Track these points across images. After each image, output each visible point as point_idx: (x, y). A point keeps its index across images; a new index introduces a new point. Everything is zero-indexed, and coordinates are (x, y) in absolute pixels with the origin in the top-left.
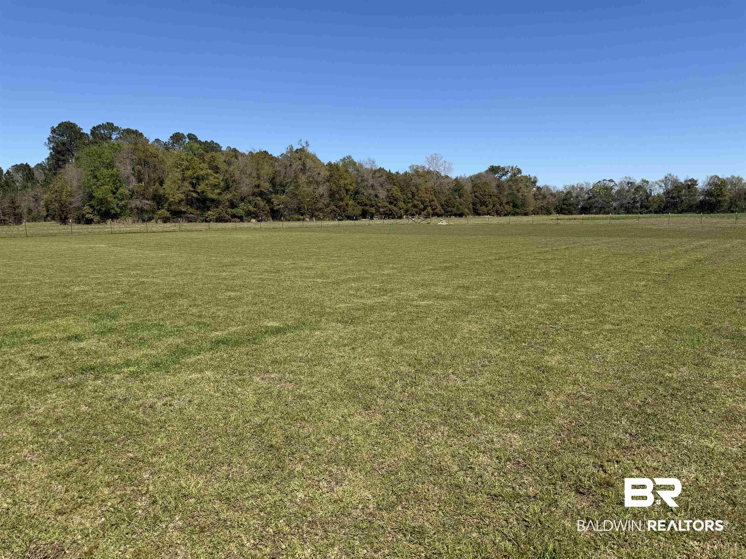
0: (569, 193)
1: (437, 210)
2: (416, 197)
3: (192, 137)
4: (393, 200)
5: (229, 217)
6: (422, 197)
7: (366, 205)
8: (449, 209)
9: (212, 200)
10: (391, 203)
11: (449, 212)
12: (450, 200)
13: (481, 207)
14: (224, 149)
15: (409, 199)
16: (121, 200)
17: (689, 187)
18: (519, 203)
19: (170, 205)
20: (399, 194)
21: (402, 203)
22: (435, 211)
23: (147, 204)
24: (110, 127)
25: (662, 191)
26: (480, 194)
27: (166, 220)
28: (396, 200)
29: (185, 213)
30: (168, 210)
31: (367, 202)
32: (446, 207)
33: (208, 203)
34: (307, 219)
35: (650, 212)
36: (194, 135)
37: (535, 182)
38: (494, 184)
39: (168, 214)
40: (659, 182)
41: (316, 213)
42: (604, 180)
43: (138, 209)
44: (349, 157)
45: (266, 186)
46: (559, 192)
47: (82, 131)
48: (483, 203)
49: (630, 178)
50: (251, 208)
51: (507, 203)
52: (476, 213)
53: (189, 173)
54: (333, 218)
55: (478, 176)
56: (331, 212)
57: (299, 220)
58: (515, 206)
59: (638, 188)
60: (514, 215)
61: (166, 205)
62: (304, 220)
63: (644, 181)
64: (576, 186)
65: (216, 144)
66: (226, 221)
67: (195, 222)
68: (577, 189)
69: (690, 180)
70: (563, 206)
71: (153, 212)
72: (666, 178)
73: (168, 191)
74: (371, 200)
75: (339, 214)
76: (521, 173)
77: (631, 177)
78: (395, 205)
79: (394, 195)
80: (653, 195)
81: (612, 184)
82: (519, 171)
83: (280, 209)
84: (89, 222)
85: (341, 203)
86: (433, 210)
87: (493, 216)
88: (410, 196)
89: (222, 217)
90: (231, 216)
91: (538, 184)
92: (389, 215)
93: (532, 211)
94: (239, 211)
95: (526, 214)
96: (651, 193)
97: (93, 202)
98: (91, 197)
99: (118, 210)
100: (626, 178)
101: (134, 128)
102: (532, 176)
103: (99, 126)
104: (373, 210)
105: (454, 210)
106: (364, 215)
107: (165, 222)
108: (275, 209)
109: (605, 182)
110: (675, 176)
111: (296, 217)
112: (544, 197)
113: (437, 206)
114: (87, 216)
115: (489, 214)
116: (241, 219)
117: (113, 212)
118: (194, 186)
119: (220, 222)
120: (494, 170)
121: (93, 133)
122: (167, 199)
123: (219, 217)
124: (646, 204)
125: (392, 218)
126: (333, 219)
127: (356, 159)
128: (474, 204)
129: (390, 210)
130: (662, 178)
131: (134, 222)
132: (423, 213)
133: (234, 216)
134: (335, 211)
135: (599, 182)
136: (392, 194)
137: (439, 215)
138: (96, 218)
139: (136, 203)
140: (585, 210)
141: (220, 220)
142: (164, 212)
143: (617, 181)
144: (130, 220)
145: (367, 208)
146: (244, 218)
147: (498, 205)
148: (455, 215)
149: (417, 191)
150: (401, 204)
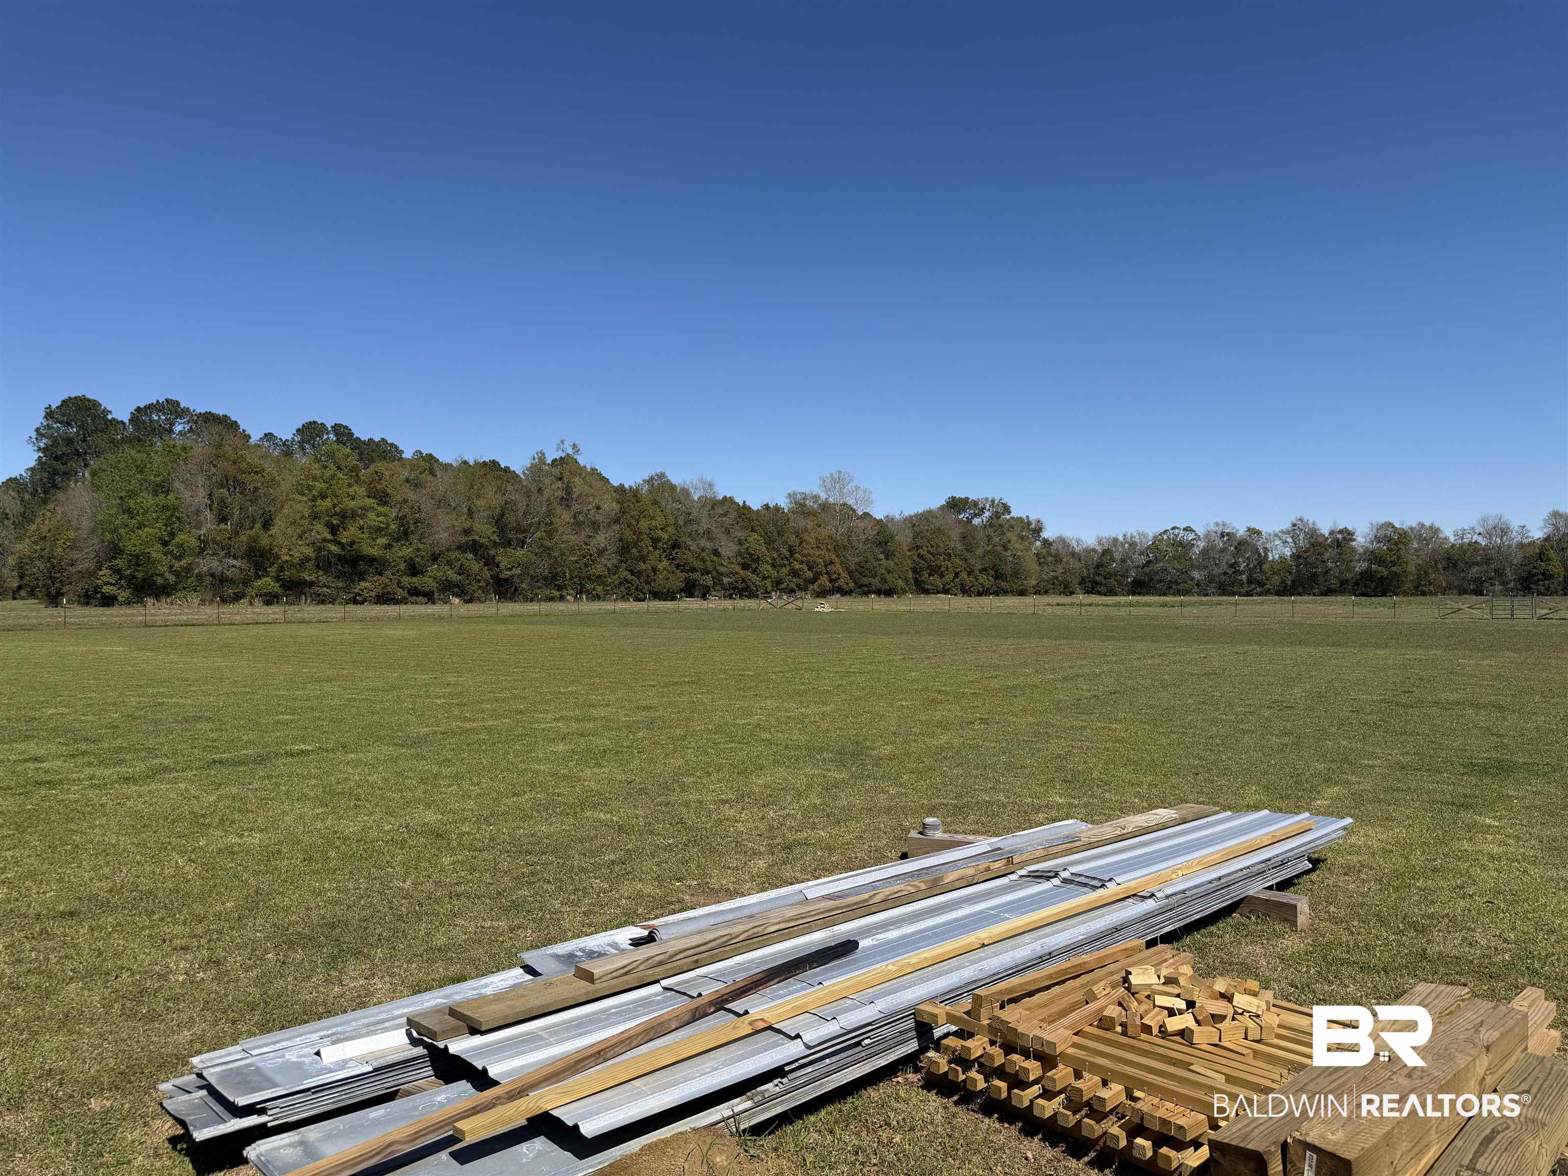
0: (1106, 552)
1: (841, 582)
2: (797, 555)
3: (342, 432)
4: (750, 562)
5: (405, 594)
6: (809, 555)
7: (693, 570)
8: (865, 581)
9: (372, 560)
10: (745, 567)
11: (866, 586)
12: (866, 562)
13: (931, 578)
14: (408, 454)
15: (782, 559)
16: (179, 558)
17: (1338, 543)
18: (1007, 569)
19: (281, 569)
20: (763, 549)
21: (769, 567)
22: (836, 585)
23: (235, 566)
24: (173, 408)
25: (1288, 552)
26: (929, 552)
27: (270, 599)
28: (757, 560)
29: (311, 584)
30: (277, 579)
31: (697, 564)
32: (858, 576)
33: (362, 566)
34: (569, 597)
35: (1267, 592)
36: (346, 427)
37: (1038, 530)
38: (956, 533)
39: (275, 587)
40: (1281, 535)
41: (589, 586)
42: (1174, 528)
43: (213, 575)
44: (662, 475)
45: (485, 530)
46: (1089, 551)
47: (109, 417)
48: (935, 570)
49: (1224, 525)
50: (452, 575)
51: (984, 570)
52: (922, 589)
53: (327, 503)
54: (624, 596)
55: (926, 516)
56: (621, 584)
57: (552, 599)
58: (998, 576)
59: (1241, 545)
60: (997, 594)
61: (273, 570)
62: (562, 598)
63: (1251, 530)
64: (1121, 539)
65: (392, 445)
66: (397, 602)
67: (333, 604)
68: (1123, 545)
69: (1341, 532)
70: (1097, 578)
71: (246, 583)
72: (1294, 525)
73: (280, 540)
74: (704, 561)
75: (637, 589)
76: (1009, 513)
77: (1227, 522)
78: (754, 572)
79: (751, 550)
80: (1271, 558)
81: (1191, 536)
82: (1007, 509)
83: (513, 576)
84: (108, 601)
85: (642, 566)
86: (831, 581)
87: (955, 595)
88: (787, 553)
89: (388, 593)
90: (408, 593)
91: (1045, 534)
92: (743, 591)
93: (1034, 587)
94: (426, 581)
95: (1022, 593)
96: (1266, 555)
97: (120, 563)
98: (115, 551)
99: (172, 579)
100: (1217, 524)
101: (219, 411)
102: (1033, 518)
103: (150, 407)
104: (708, 581)
105: (876, 582)
106: (689, 589)
107: (268, 603)
108: (502, 576)
109: (1176, 531)
110: (1310, 522)
111: (548, 592)
112: (1058, 559)
113: (839, 574)
114: (105, 589)
115: (946, 592)
116: (430, 597)
117: (159, 581)
118: (334, 530)
119: (385, 603)
120: (955, 505)
121: (134, 419)
122: (277, 557)
123: (384, 594)
124: (1258, 576)
125: (749, 597)
126: (624, 598)
127: (676, 478)
128: (915, 571)
129: (743, 581)
130: (1287, 526)
131: (203, 602)
132: (811, 587)
133: (415, 592)
134: (628, 582)
135: (1166, 531)
136: (748, 548)
137: (844, 592)
138: (123, 595)
139: (209, 564)
140: (1140, 587)
141: (384, 599)
142: (267, 583)
143: (1200, 531)
144: (195, 599)
145: (695, 576)
146: (436, 595)
147: (964, 575)
148: (879, 592)
149: (801, 543)
150: (766, 569)
